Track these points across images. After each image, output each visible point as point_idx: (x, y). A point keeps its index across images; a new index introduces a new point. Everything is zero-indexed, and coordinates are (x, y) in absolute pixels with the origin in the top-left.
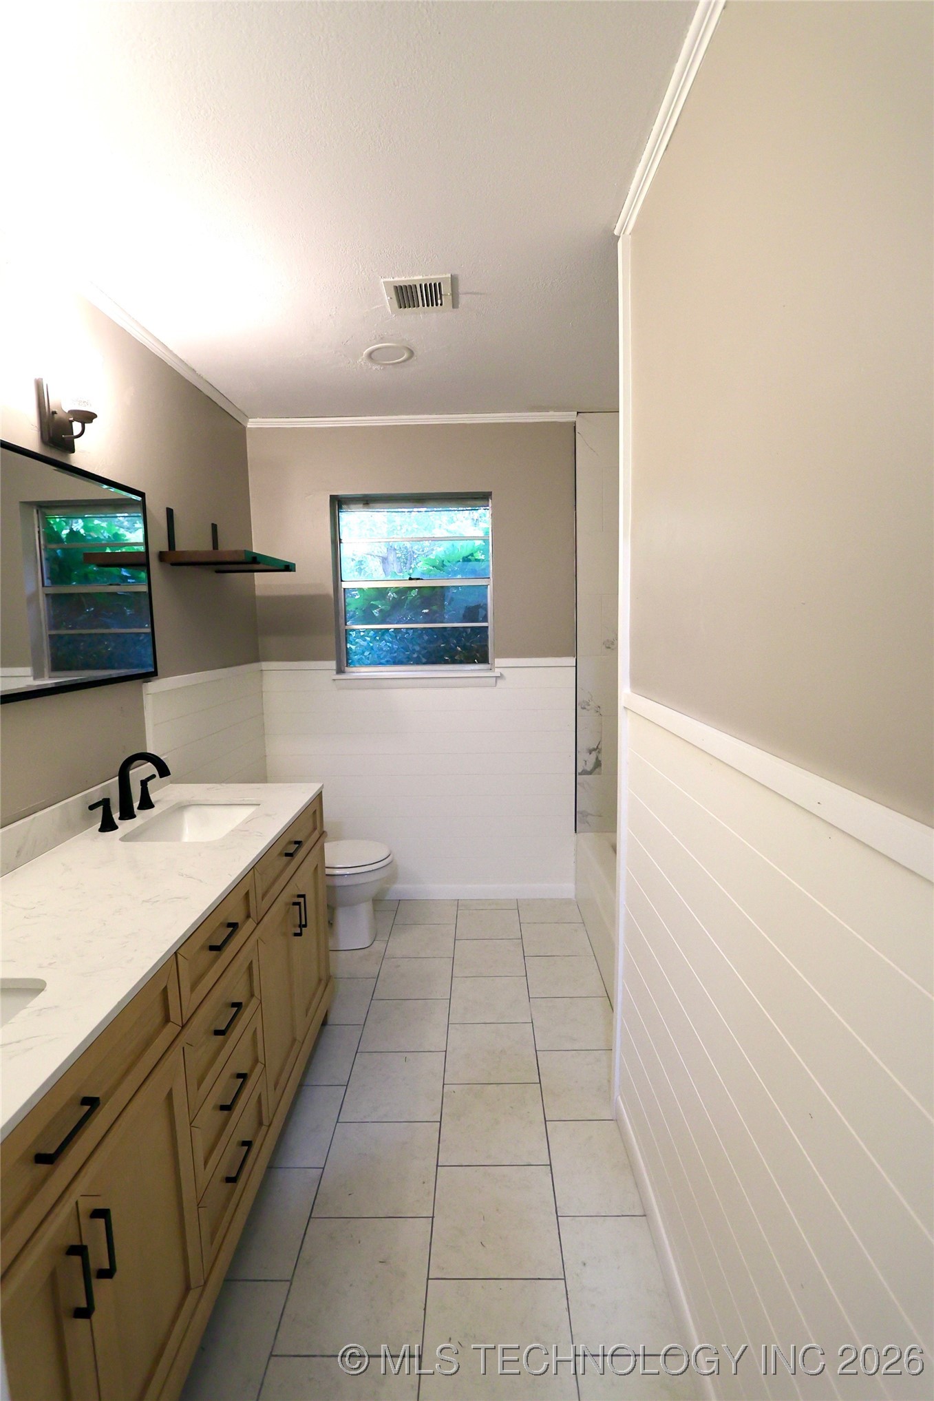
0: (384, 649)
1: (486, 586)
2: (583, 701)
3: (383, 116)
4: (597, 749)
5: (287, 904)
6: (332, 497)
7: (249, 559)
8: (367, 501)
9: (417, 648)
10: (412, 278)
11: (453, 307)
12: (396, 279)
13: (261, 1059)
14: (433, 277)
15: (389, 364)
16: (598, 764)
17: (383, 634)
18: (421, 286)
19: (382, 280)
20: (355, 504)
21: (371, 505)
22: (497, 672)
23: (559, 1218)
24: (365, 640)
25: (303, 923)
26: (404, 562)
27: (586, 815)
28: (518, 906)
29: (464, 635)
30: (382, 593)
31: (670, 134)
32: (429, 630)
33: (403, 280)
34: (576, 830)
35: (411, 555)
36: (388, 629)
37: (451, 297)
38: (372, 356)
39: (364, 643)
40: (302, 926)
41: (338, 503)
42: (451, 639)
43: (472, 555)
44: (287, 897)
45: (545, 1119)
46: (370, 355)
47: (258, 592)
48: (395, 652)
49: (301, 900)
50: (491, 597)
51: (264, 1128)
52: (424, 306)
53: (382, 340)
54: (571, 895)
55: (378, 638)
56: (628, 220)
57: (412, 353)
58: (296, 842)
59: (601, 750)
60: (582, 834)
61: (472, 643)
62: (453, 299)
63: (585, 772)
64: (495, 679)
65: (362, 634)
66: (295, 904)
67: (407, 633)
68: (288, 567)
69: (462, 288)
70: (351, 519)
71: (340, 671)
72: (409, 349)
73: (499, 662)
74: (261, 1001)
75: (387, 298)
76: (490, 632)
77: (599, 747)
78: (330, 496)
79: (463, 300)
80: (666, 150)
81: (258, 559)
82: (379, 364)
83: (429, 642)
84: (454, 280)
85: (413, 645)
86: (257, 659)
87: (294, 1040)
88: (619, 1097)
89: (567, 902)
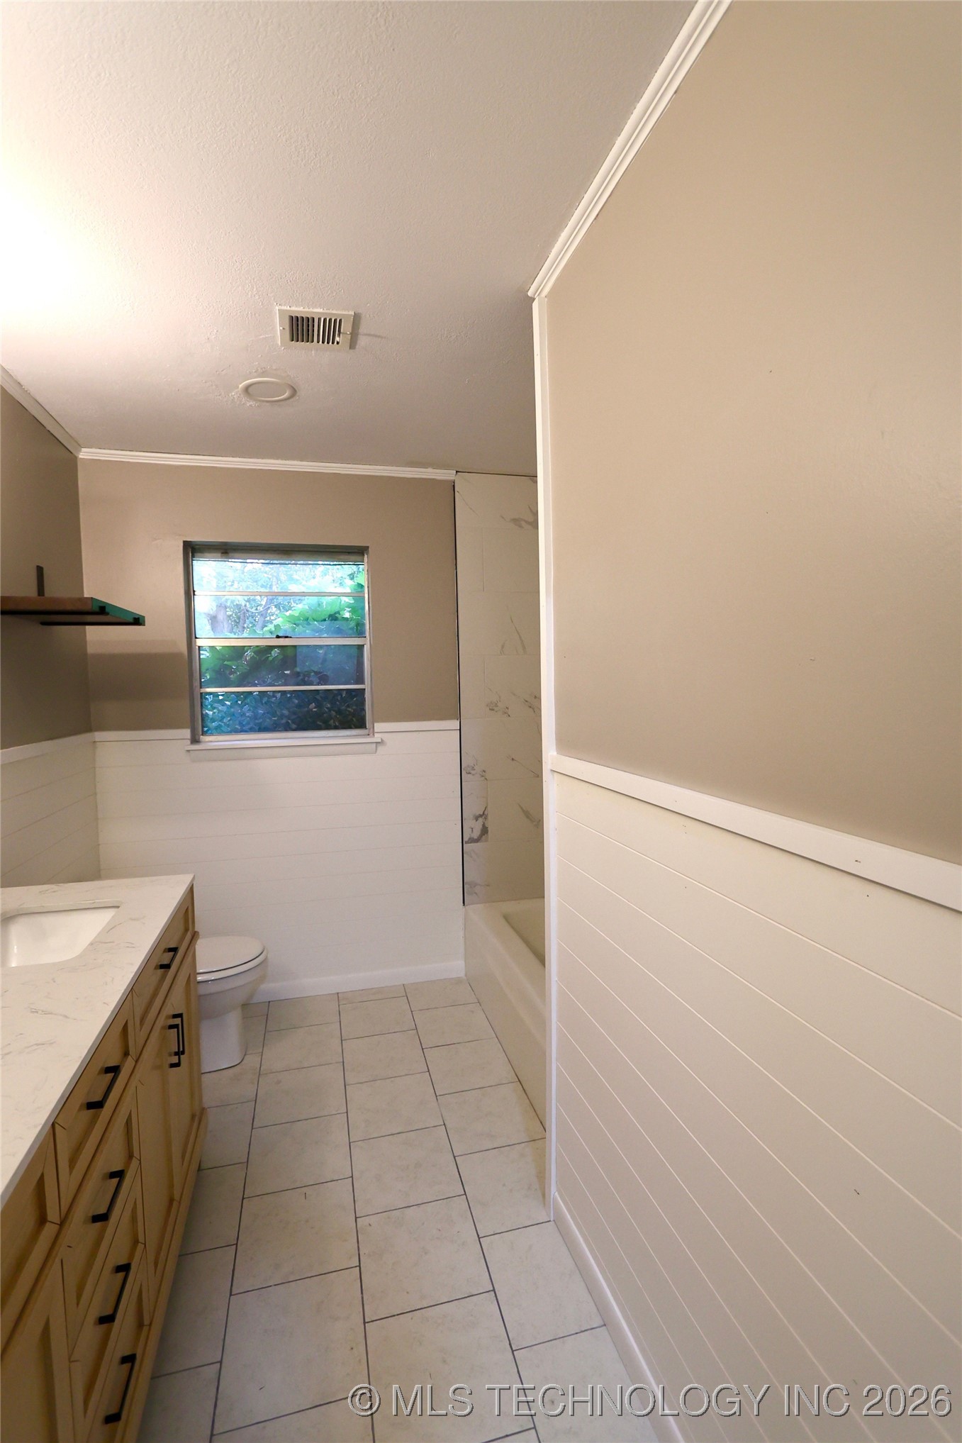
0: (247, 714)
1: (361, 647)
2: (468, 766)
3: (314, 126)
4: (483, 815)
5: (163, 1028)
6: (185, 542)
7: (96, 609)
8: (226, 550)
9: (286, 712)
10: (311, 310)
11: (350, 348)
12: (294, 308)
13: (141, 1239)
14: (335, 312)
15: (267, 402)
16: (485, 830)
17: (245, 698)
18: (319, 319)
19: (277, 308)
20: (209, 552)
21: (231, 555)
22: (377, 738)
23: (515, 1353)
24: (224, 705)
25: (181, 1049)
26: (235, 621)
27: (474, 885)
28: (406, 992)
29: (339, 698)
30: (238, 652)
31: (604, 202)
32: (300, 693)
33: (301, 310)
34: (464, 903)
35: (244, 613)
36: (251, 693)
37: (349, 337)
38: (250, 390)
39: (224, 708)
40: (179, 1053)
41: (192, 550)
42: (325, 703)
43: (338, 612)
44: (161, 1021)
45: (478, 1236)
46: (247, 389)
47: (91, 650)
48: (260, 718)
49: (178, 1021)
50: (368, 657)
51: (145, 1329)
52: (318, 342)
53: (264, 374)
54: (462, 974)
55: (240, 702)
56: (543, 285)
57: (294, 392)
58: (170, 950)
59: (487, 816)
60: (471, 906)
61: (348, 706)
62: (351, 338)
63: (472, 841)
64: (375, 745)
65: (221, 697)
66: (171, 1027)
67: (274, 696)
68: (138, 621)
69: (363, 329)
70: (205, 569)
71: (195, 740)
72: (293, 388)
73: (379, 726)
74: (140, 1160)
75: (278, 328)
76: (367, 695)
77: (486, 813)
78: (184, 542)
79: (362, 341)
80: (595, 219)
81: (107, 610)
82: (255, 400)
83: (299, 706)
84: (357, 318)
85: (282, 710)
86: (89, 729)
87: (171, 1201)
88: (557, 1193)
89: (458, 981)
